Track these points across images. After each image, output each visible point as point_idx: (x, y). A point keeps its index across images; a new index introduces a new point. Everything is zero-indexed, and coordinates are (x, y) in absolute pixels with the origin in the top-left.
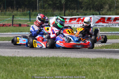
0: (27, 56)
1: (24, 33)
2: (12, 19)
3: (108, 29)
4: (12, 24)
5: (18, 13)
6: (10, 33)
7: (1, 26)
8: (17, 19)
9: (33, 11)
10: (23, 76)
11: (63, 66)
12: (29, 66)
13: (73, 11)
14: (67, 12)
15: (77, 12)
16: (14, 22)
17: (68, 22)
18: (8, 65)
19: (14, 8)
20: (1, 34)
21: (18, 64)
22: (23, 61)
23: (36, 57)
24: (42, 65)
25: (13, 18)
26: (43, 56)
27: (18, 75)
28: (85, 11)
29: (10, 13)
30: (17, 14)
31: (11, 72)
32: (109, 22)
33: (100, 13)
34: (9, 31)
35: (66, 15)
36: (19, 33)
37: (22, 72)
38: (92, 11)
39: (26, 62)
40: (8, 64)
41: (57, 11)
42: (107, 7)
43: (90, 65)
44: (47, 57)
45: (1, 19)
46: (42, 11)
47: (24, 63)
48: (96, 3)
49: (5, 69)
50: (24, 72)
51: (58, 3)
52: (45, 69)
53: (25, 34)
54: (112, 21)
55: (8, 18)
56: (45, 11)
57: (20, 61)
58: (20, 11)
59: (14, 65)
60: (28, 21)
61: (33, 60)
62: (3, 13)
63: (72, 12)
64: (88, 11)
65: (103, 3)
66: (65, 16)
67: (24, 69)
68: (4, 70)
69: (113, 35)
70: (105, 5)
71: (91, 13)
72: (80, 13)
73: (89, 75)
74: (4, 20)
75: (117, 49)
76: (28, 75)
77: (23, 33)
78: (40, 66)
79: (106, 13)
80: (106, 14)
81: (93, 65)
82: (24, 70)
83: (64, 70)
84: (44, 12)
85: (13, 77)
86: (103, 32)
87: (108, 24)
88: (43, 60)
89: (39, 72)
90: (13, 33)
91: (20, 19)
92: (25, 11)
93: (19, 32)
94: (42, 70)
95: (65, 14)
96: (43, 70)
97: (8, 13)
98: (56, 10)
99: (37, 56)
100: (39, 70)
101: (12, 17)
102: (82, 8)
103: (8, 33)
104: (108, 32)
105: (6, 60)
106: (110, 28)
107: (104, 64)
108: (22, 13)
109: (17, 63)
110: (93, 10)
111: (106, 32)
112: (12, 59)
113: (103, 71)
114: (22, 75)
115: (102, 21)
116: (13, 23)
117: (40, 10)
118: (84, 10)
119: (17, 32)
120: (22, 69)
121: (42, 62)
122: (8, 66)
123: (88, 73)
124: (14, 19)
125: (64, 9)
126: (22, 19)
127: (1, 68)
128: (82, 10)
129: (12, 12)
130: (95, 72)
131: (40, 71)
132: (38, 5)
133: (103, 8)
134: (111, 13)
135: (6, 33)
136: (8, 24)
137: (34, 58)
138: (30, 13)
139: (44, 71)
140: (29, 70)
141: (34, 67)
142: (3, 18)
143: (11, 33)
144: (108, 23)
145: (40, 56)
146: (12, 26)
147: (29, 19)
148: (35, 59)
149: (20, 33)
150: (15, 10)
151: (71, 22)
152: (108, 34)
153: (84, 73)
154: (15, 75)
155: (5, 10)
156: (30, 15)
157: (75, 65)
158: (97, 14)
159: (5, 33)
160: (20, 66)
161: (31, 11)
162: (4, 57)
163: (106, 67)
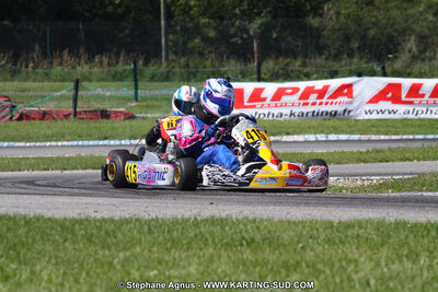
0: (127, 216)
1: (117, 142)
2: (72, 93)
3: (412, 126)
4: (71, 110)
5: (96, 69)
6: (66, 143)
7: (34, 119)
8: (89, 93)
9: (146, 64)
10: (114, 279)
11: (242, 245)
12: (134, 245)
13: (288, 60)
14: (269, 65)
15: (304, 65)
16: (79, 103)
17: (268, 101)
18: (66, 244)
19: (78, 52)
20: (35, 147)
21: (97, 241)
22: (114, 232)
23: (157, 219)
24: (175, 244)
25: (77, 88)
26: (179, 217)
27: (98, 275)
28: (330, 63)
29: (66, 69)
30: (90, 73)
31: (76, 265)
32: (416, 100)
33: (383, 68)
34: (61, 137)
35: (263, 76)
36: (96, 142)
37: (111, 264)
38: (355, 60)
39: (123, 234)
40: (65, 240)
41: (233, 62)
42: (411, 44)
43: (330, 241)
44: (193, 218)
45: (34, 93)
46: (179, 63)
47: (115, 237)
48: (372, 33)
49: (56, 257)
50: (118, 267)
51: (235, 35)
52: (183, 256)
53: (121, 145)
54: (428, 95)
55: (59, 90)
56: (191, 64)
57: (102, 233)
58: (101, 63)
59: (84, 244)
60: (130, 100)
61: (146, 229)
62: (39, 70)
63: (287, 65)
64: (343, 63)
65: (396, 30)
66: (259, 79)
67: (118, 257)
68: (53, 261)
69: (426, 144)
70: (404, 41)
71: (353, 67)
72: (314, 69)
73: (324, 272)
74: (44, 97)
75: (431, 191)
76: (129, 274)
77: (112, 142)
78: (169, 246)
79: (408, 67)
80: (408, 71)
81: (341, 242)
82: (116, 261)
83: (245, 257)
84: (187, 66)
85: (82, 281)
86: (394, 137)
87: (410, 108)
88: (180, 227)
89: (164, 265)
90: (75, 143)
91: (99, 91)
92: (117, 62)
93: (96, 139)
94: (175, 259)
95: (259, 73)
96: (178, 259)
97: (57, 70)
98: (228, 58)
99: (160, 216)
100: (166, 257)
101: (72, 85)
102: (320, 50)
103: (60, 144)
104: (411, 137)
105: (59, 229)
106: (420, 120)
107: (374, 237)
108: (109, 71)
109: (93, 238)
110: (361, 58)
111: (405, 137)
112: (77, 226)
113: (371, 260)
114: (110, 274)
115: (390, 95)
116: (75, 106)
117: (173, 61)
118: (327, 59)
119: (90, 137)
120: (112, 256)
121: (175, 233)
122: (64, 248)
123: (321, 266)
124: (79, 93)
125: (256, 55)
126: (108, 94)
127: (44, 256)
128: (323, 57)
129: (74, 68)
130: (344, 263)
131: (167, 263)
132: (163, 40)
133: (397, 51)
134: (425, 67)
135: (54, 143)
136: (58, 113)
137: (148, 223)
138: (135, 70)
139: (181, 263)
140: (132, 258)
141: (150, 251)
142: (42, 89)
143: (70, 143)
144: (411, 103)
145: (169, 217)
146: (72, 116)
147: (132, 93)
148: (152, 226)
149: (101, 143)
150: (83, 61)
151: (279, 99)
152: (410, 144)
153: (308, 266)
154: (88, 273)
155: (46, 62)
156: (136, 77)
157: (280, 241)
158: (373, 74)
159: (48, 144)
160: (103, 247)
161: (140, 62)
162: (50, 219)
163: (382, 246)
